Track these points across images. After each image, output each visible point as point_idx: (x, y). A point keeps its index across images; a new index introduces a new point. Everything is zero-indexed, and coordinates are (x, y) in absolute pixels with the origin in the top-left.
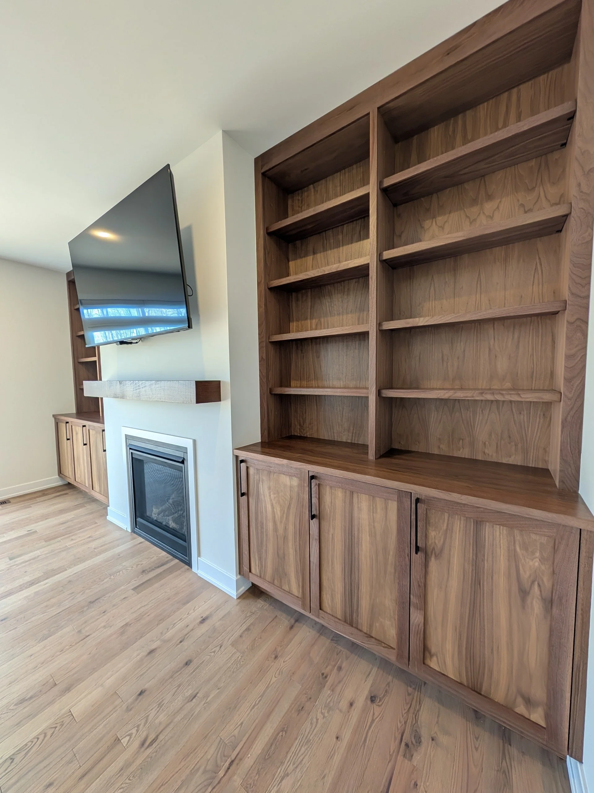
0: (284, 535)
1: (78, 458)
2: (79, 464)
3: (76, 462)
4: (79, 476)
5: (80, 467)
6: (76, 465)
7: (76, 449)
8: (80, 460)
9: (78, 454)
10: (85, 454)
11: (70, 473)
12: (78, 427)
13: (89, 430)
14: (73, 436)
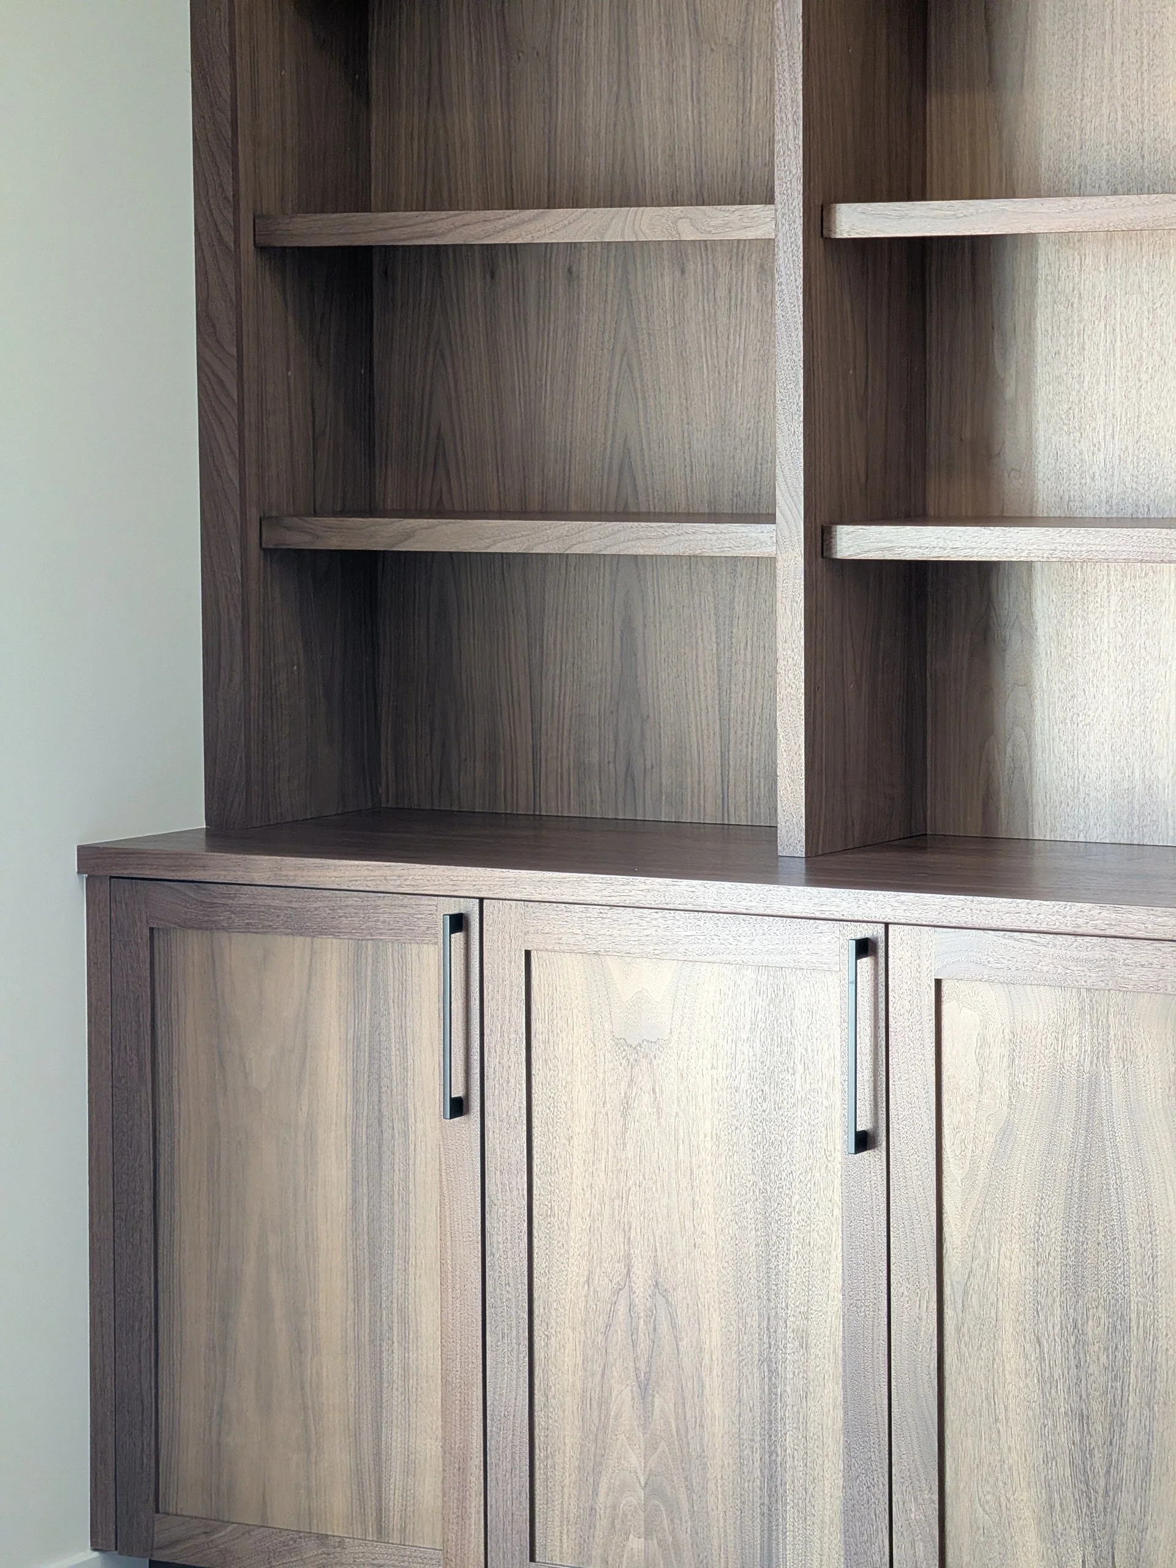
1: (631, 1307)
2: (642, 1364)
3: (569, 1348)
4: (614, 1507)
5: (663, 1403)
6: (579, 1386)
7: (607, 1212)
8: (664, 1327)
9: (628, 1268)
10: (824, 1248)
11: (429, 1490)
12: (667, 968)
13: (944, 987)
14: (536, 1064)
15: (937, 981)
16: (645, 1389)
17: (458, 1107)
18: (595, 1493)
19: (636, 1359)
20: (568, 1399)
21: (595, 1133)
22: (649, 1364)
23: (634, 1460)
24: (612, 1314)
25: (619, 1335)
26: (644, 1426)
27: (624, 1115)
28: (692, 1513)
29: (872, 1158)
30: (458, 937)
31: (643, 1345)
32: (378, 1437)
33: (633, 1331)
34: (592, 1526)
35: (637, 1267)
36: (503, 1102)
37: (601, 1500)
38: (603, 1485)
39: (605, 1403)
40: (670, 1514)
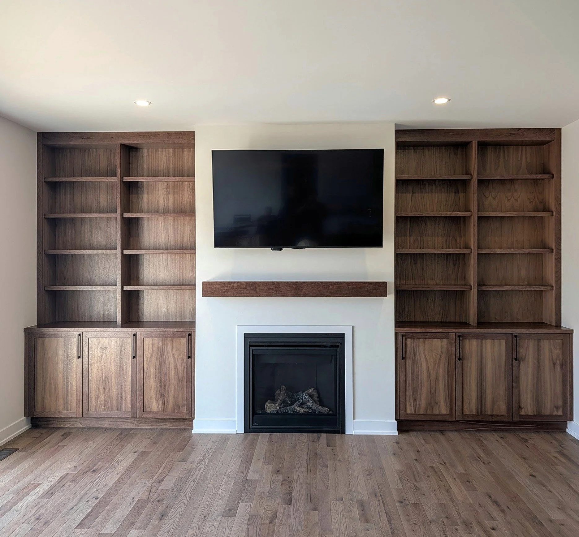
0: (436, 378)
1: (102, 379)
2: (104, 386)
3: (94, 385)
4: (100, 403)
5: (107, 390)
7: (99, 368)
8: (107, 381)
9: (102, 375)
10: (128, 370)
11: (74, 405)
12: (108, 339)
13: (144, 339)
14: (90, 351)
15: (143, 338)
16: (104, 389)
17: (79, 357)
18: (97, 402)
20: (94, 391)
21: (98, 359)
22: (105, 386)
23: (103, 398)
24: (100, 381)
25: (101, 383)
26: (104, 393)
27: (102, 357)
28: (111, 403)
29: (135, 359)
30: (79, 336)
31: (104, 384)
32: (67, 398)
33: (103, 382)
34: (97, 406)
35: (103, 375)
36: (85, 356)
37: (98, 403)
38: (98, 401)
39: (99, 391)
40: (108, 403)
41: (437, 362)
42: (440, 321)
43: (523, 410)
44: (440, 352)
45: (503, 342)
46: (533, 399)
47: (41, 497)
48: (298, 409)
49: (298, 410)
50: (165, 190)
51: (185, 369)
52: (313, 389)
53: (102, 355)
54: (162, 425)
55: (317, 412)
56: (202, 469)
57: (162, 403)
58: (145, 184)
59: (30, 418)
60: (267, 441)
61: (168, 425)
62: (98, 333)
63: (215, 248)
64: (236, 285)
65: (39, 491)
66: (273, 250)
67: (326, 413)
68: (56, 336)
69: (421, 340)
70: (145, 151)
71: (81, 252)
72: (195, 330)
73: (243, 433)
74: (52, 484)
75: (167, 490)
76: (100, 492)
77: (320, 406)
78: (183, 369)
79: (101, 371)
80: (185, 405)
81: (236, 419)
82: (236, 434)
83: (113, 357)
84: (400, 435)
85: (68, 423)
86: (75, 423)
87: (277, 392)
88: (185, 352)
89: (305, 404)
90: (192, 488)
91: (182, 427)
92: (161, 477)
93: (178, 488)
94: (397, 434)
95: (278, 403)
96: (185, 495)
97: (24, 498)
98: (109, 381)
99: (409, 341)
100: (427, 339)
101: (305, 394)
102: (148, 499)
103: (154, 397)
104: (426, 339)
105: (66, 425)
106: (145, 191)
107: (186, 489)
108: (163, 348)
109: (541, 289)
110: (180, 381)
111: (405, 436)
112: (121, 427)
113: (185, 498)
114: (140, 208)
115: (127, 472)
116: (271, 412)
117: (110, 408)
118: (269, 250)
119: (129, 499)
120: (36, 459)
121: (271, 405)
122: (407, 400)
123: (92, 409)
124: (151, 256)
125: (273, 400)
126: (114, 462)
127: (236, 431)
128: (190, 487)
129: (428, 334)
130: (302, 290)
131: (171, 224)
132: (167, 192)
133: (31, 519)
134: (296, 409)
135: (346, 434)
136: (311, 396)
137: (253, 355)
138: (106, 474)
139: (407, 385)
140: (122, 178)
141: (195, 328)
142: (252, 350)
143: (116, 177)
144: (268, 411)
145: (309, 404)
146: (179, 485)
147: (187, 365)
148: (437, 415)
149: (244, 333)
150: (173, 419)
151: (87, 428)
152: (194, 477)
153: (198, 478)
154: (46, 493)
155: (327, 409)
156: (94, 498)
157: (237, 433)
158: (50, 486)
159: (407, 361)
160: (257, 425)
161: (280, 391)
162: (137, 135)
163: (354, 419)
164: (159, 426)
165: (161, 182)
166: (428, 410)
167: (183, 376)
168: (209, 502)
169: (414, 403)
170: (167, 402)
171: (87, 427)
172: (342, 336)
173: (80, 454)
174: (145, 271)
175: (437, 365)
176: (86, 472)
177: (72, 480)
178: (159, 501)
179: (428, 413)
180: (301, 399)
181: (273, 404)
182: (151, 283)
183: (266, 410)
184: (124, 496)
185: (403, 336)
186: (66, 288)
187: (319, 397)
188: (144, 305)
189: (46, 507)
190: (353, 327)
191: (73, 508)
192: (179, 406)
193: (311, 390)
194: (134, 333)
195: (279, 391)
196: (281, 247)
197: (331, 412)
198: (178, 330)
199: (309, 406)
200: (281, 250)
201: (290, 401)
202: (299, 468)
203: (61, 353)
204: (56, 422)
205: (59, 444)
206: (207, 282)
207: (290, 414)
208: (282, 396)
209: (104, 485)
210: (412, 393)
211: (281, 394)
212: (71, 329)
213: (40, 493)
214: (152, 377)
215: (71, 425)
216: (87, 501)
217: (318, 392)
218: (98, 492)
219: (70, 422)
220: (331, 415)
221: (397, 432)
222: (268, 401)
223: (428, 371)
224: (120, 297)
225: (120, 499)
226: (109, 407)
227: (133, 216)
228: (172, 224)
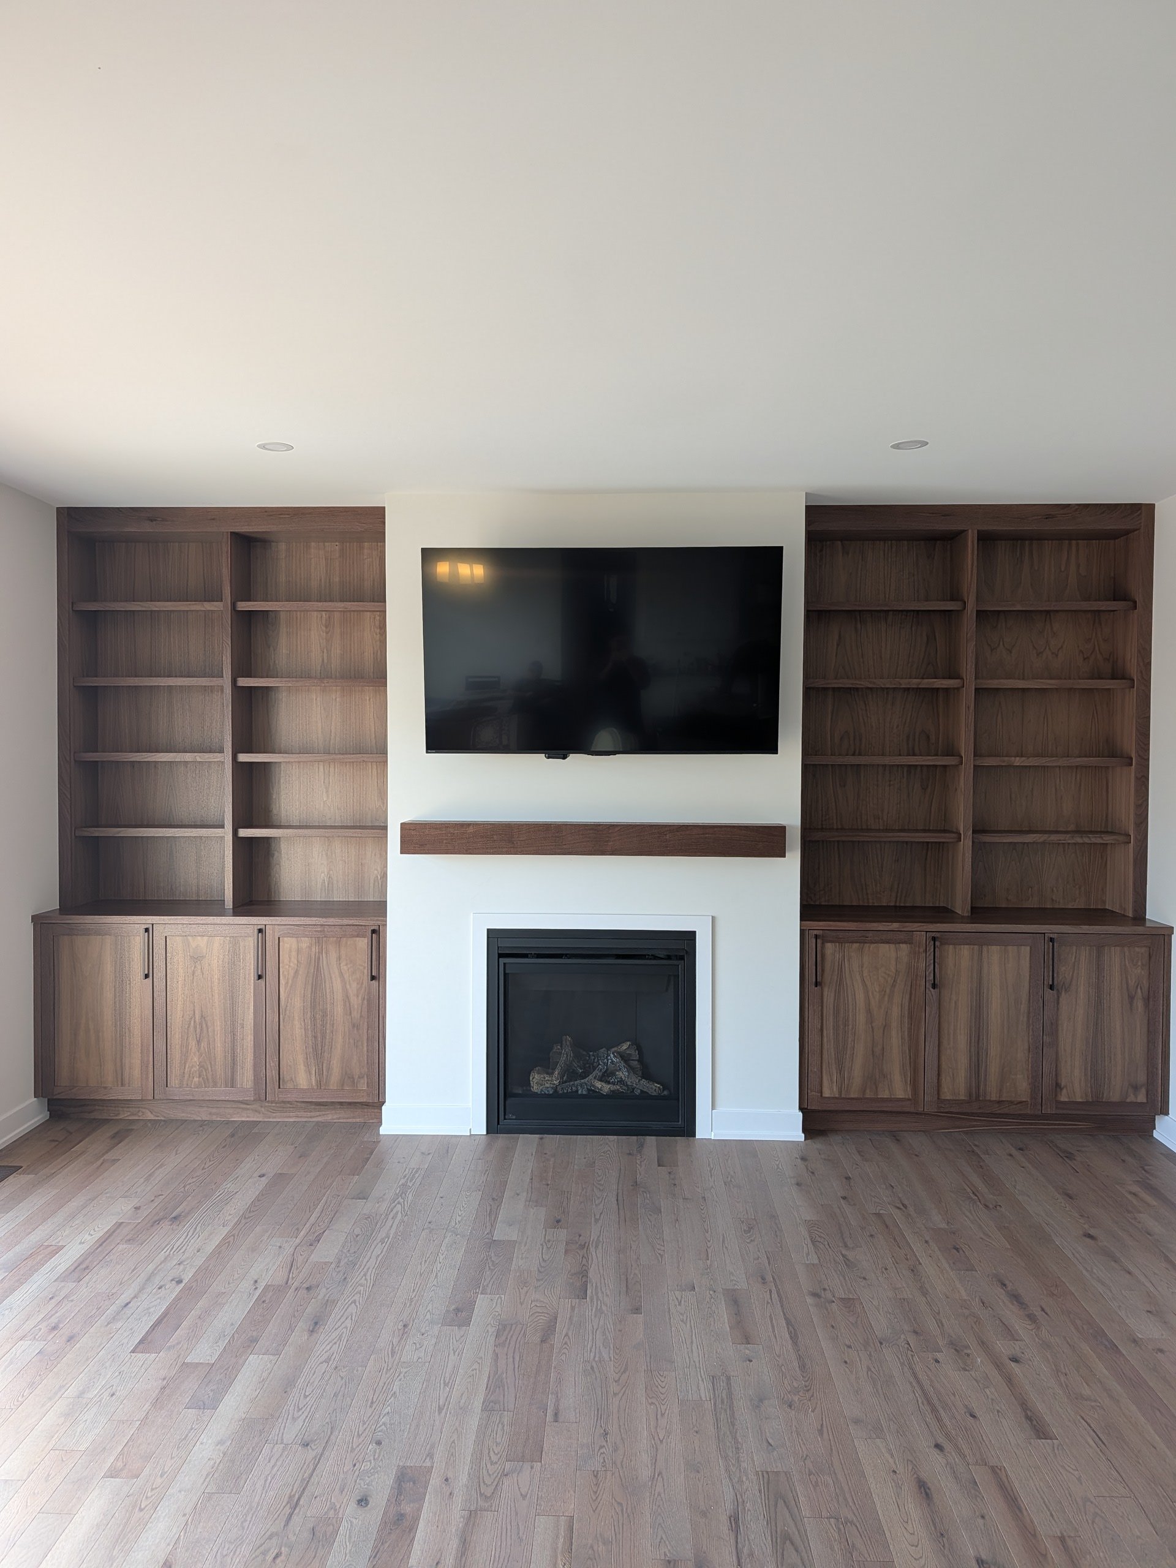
0: (884, 1024)
1: (195, 1022)
2: (198, 1036)
3: (177, 1034)
4: (190, 1071)
5: (204, 1044)
6: (180, 1043)
7: (188, 999)
8: (204, 1026)
9: (194, 1012)
10: (249, 1003)
11: (137, 1072)
12: (205, 938)
13: (281, 939)
14: (168, 964)
15: (279, 938)
16: (199, 1042)
17: (147, 976)
18: (185, 1068)
19: (196, 1035)
20: (177, 1046)
21: (185, 980)
22: (200, 1035)
23: (196, 1059)
24: (190, 1024)
25: (192, 1029)
26: (198, 1051)
27: (193, 975)
28: (212, 1070)
29: (262, 982)
30: (146, 934)
31: (198, 1030)
32: (121, 1060)
33: (195, 1028)
35: (197, 1012)
36: (159, 974)
37: (186, 1070)
38: (187, 1066)
39: (187, 1046)
40: (206, 1071)
41: (888, 991)
42: (892, 904)
43: (1064, 1091)
44: (894, 971)
45: (1026, 950)
46: (1086, 1069)
47: (63, 1278)
48: (599, 1084)
49: (598, 1088)
50: (324, 629)
51: (365, 1002)
52: (628, 1043)
53: (194, 973)
54: (317, 1116)
55: (637, 1092)
56: (400, 1215)
57: (317, 1071)
58: (283, 616)
59: (47, 1099)
60: (534, 1154)
61: (330, 1116)
62: (185, 926)
63: (427, 752)
64: (471, 830)
65: (60, 1264)
66: (548, 758)
67: (654, 1094)
68: (98, 933)
69: (856, 945)
70: (283, 546)
71: (150, 757)
72: (386, 921)
73: (485, 1133)
74: (86, 1247)
75: (325, 1263)
76: (186, 1267)
77: (643, 1080)
78: (360, 1002)
79: (192, 1005)
80: (365, 1076)
81: (471, 1104)
82: (471, 1135)
83: (216, 976)
84: (809, 1141)
85: (125, 1109)
86: (138, 1109)
87: (554, 1050)
88: (364, 968)
89: (613, 1074)
90: (379, 1259)
91: (358, 1120)
92: (314, 1233)
93: (351, 1259)
94: (803, 1139)
95: (557, 1073)
96: (365, 1275)
97: (27, 1279)
98: (209, 1024)
99: (830, 948)
100: (868, 945)
101: (613, 1053)
102: (287, 1283)
103: (300, 1059)
104: (866, 945)
105: (119, 1114)
106: (283, 630)
107: (365, 1260)
108: (319, 958)
109: (1104, 840)
110: (354, 1026)
111: (817, 1145)
112: (233, 1119)
113: (363, 1281)
114: (272, 668)
115: (243, 1221)
116: (542, 1090)
117: (210, 1080)
118: (540, 758)
119: (246, 1285)
120: (57, 1191)
121: (542, 1076)
122: (824, 1067)
123: (174, 1082)
124: (294, 767)
125: (547, 1067)
126: (218, 1199)
127: (470, 1130)
128: (374, 1257)
129: (870, 934)
130: (607, 841)
131: (336, 699)
132: (327, 633)
133: (40, 1329)
134: (594, 1086)
135: (697, 1137)
136: (624, 1057)
137: (505, 974)
138: (200, 1225)
139: (825, 1039)
140: (234, 605)
141: (386, 917)
142: (505, 964)
143: (222, 601)
144: (535, 1088)
145: (621, 1075)
146: (352, 1251)
147: (369, 993)
148: (883, 1100)
149: (488, 930)
150: (341, 1103)
151: (164, 1121)
152: (382, 1234)
153: (391, 1236)
154: (73, 1268)
155: (658, 1086)
156: (172, 1280)
157: (472, 1133)
158: (83, 1252)
159: (826, 990)
160: (514, 1117)
161: (561, 1046)
162: (266, 514)
163: (713, 1107)
164: (311, 1117)
165: (315, 613)
166: (868, 1091)
167: (361, 1016)
168: (414, 1290)
169: (839, 1074)
170: (328, 1069)
171: (163, 1119)
172: (690, 936)
173: (147, 1179)
174: (283, 797)
175: (886, 998)
176: (159, 1220)
177: (128, 1237)
178: (308, 1289)
179: (867, 1096)
180: (604, 1063)
181: (547, 1073)
182: (295, 821)
183: (533, 1087)
184: (236, 1276)
185: (816, 937)
186: (119, 832)
187: (640, 1060)
188: (280, 866)
189: (72, 1301)
190: (713, 918)
191: (130, 1302)
192: (353, 1078)
193: (625, 1046)
194: (259, 927)
195: (559, 1047)
196: (564, 752)
197: (666, 1093)
198: (351, 922)
199: (621, 1078)
200: (564, 757)
201: (581, 1069)
202: (601, 1214)
203: (109, 968)
204: (101, 1108)
205: (105, 1157)
206: (411, 823)
207: (582, 1096)
208: (564, 1059)
209: (195, 1252)
210: (835, 1054)
211: (564, 1054)
212: (129, 917)
213: (62, 1269)
214: (297, 1018)
215: (130, 1115)
216: (159, 1288)
217: (639, 1049)
218: (182, 1267)
219: (128, 1107)
220: (664, 1098)
221: (803, 1135)
222: (537, 1068)
223: (869, 1011)
224: (231, 852)
225: (229, 1283)
226: (208, 1079)
227: (257, 683)
228: (338, 699)
